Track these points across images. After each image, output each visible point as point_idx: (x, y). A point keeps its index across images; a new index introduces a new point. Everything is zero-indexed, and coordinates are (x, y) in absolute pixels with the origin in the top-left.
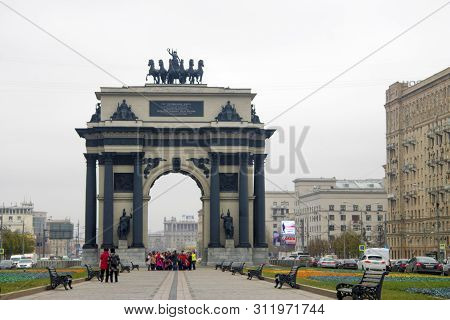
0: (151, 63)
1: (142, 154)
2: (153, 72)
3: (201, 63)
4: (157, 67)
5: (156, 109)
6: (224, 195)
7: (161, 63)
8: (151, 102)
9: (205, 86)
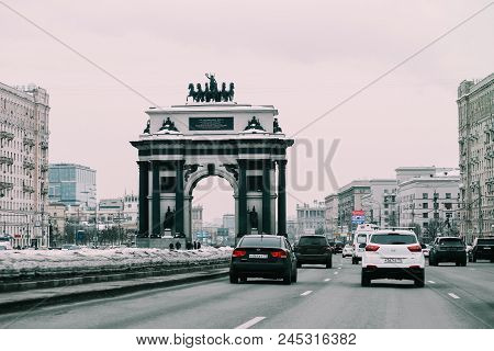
0: (191, 86)
1: (183, 161)
2: (192, 94)
3: (232, 86)
4: (196, 90)
5: (195, 124)
6: (250, 194)
7: (199, 86)
8: (190, 119)
9: (236, 104)
